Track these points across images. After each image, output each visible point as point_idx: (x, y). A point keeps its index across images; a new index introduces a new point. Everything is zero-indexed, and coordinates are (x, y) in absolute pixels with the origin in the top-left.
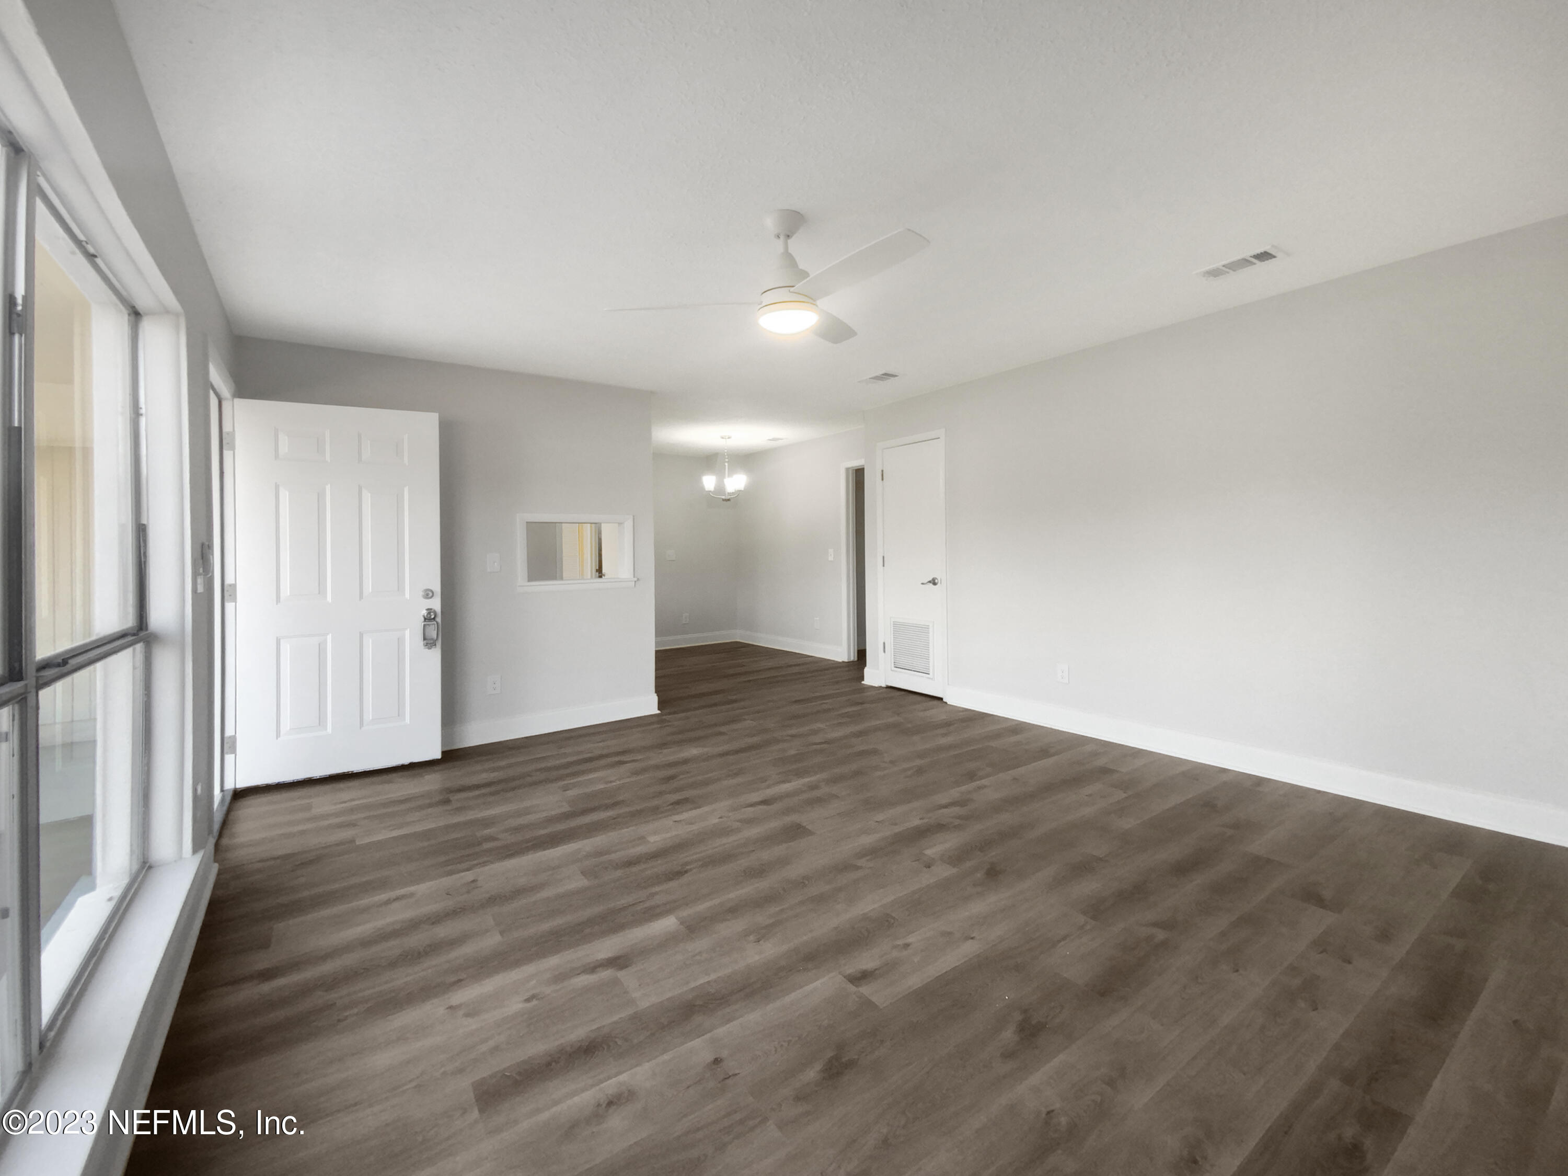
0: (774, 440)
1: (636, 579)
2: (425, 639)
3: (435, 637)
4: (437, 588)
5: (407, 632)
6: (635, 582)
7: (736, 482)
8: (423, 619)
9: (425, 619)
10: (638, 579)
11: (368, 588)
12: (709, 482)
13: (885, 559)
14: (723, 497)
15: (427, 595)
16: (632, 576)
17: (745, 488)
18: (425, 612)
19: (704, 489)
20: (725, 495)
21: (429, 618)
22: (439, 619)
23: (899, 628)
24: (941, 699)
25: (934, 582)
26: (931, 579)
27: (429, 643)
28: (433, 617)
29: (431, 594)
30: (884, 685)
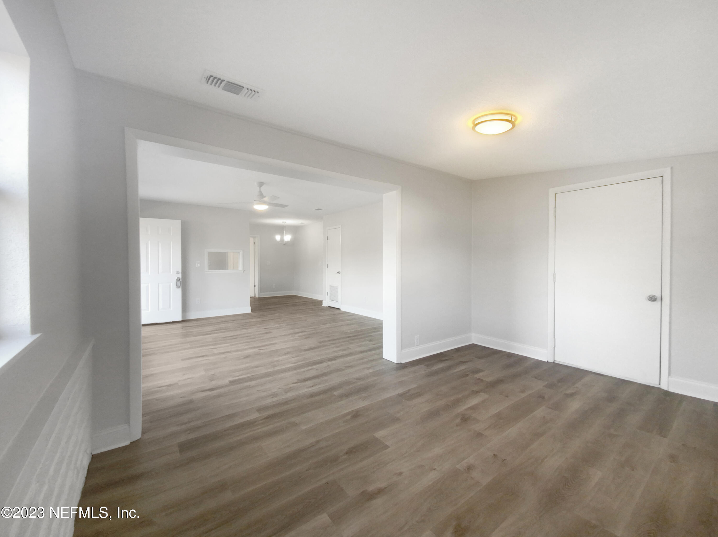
0: (301, 223)
1: (243, 270)
2: (177, 286)
3: (180, 285)
4: (180, 271)
5: (172, 284)
6: (243, 271)
7: (288, 238)
8: (176, 280)
9: (177, 280)
10: (244, 270)
11: (160, 271)
12: (278, 238)
13: (328, 266)
14: (283, 243)
15: (177, 273)
16: (242, 269)
17: (290, 240)
18: (176, 278)
19: (276, 240)
20: (284, 242)
21: (178, 280)
22: (181, 280)
23: (331, 287)
24: (340, 309)
25: (339, 273)
26: (338, 272)
27: (178, 287)
28: (179, 279)
29: (178, 273)
30: (327, 306)
